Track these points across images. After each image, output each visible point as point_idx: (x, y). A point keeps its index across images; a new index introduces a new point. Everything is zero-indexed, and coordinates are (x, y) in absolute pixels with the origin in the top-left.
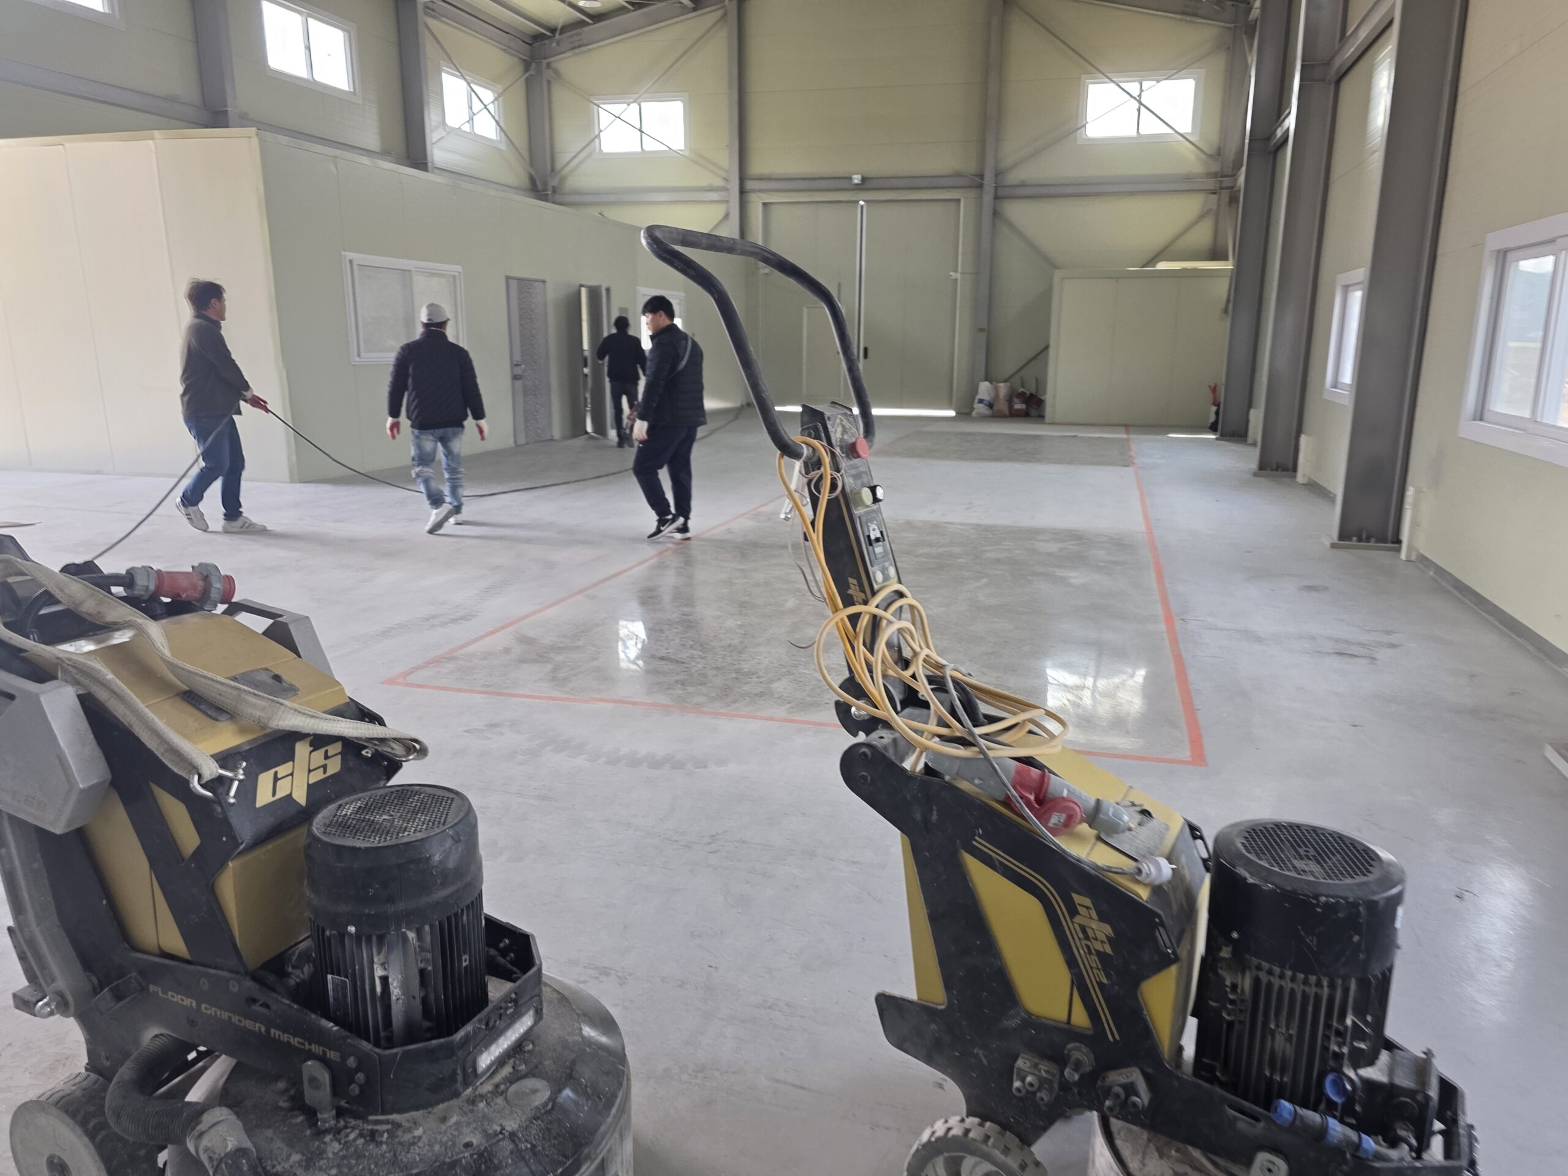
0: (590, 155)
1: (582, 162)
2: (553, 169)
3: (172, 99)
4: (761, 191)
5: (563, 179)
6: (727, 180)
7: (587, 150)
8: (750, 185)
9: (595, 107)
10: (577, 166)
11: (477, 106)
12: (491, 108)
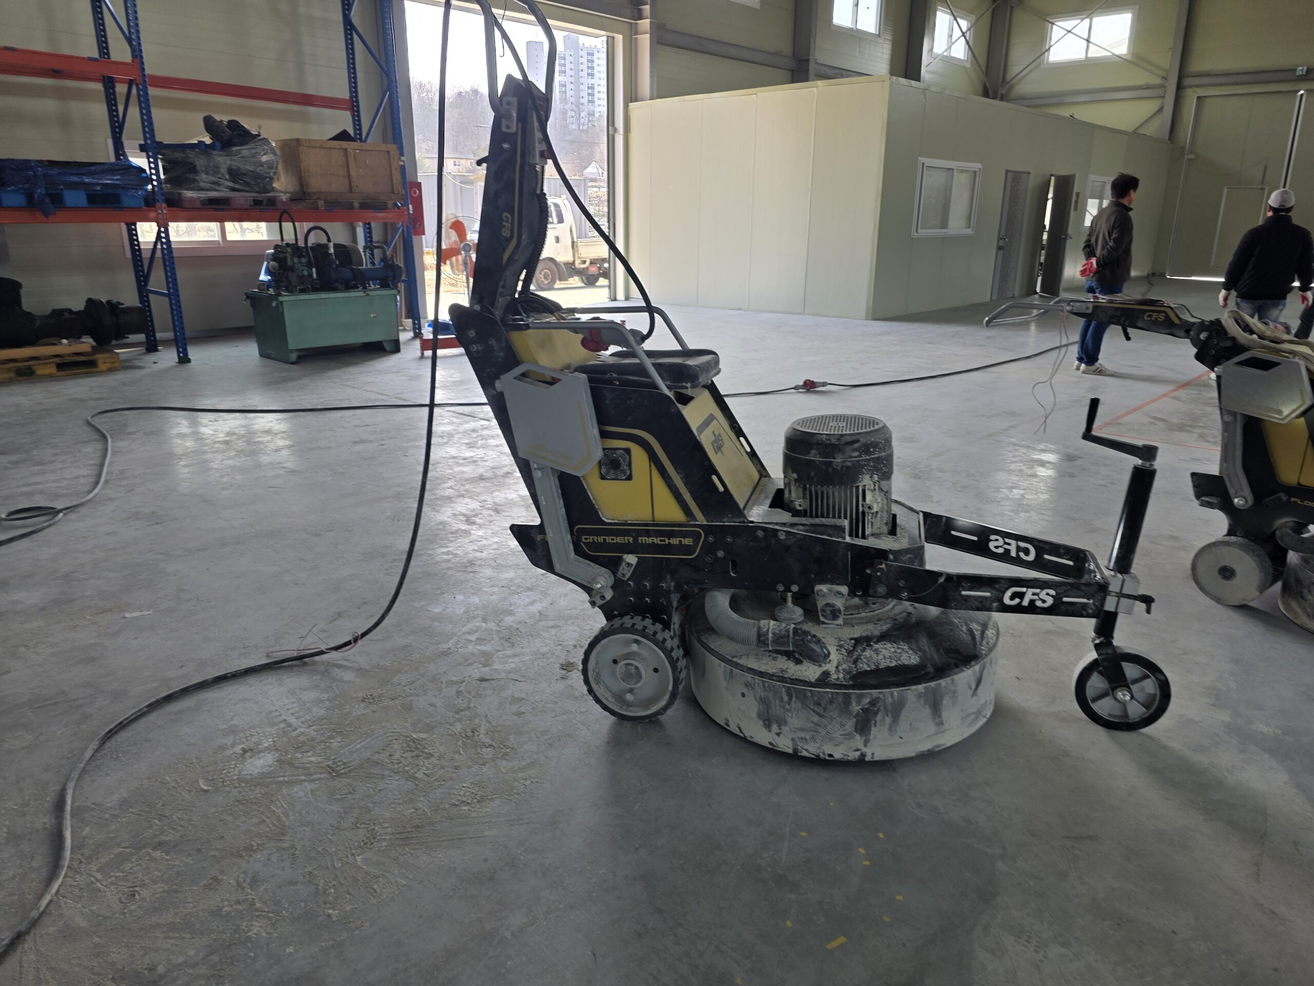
0: (1039, 64)
1: (1031, 71)
2: (1004, 80)
3: (777, 54)
4: (1197, 86)
5: (1011, 88)
6: (1166, 79)
7: (1038, 61)
8: (1188, 81)
9: (1050, 25)
10: (1027, 74)
11: (957, 33)
12: (967, 35)
